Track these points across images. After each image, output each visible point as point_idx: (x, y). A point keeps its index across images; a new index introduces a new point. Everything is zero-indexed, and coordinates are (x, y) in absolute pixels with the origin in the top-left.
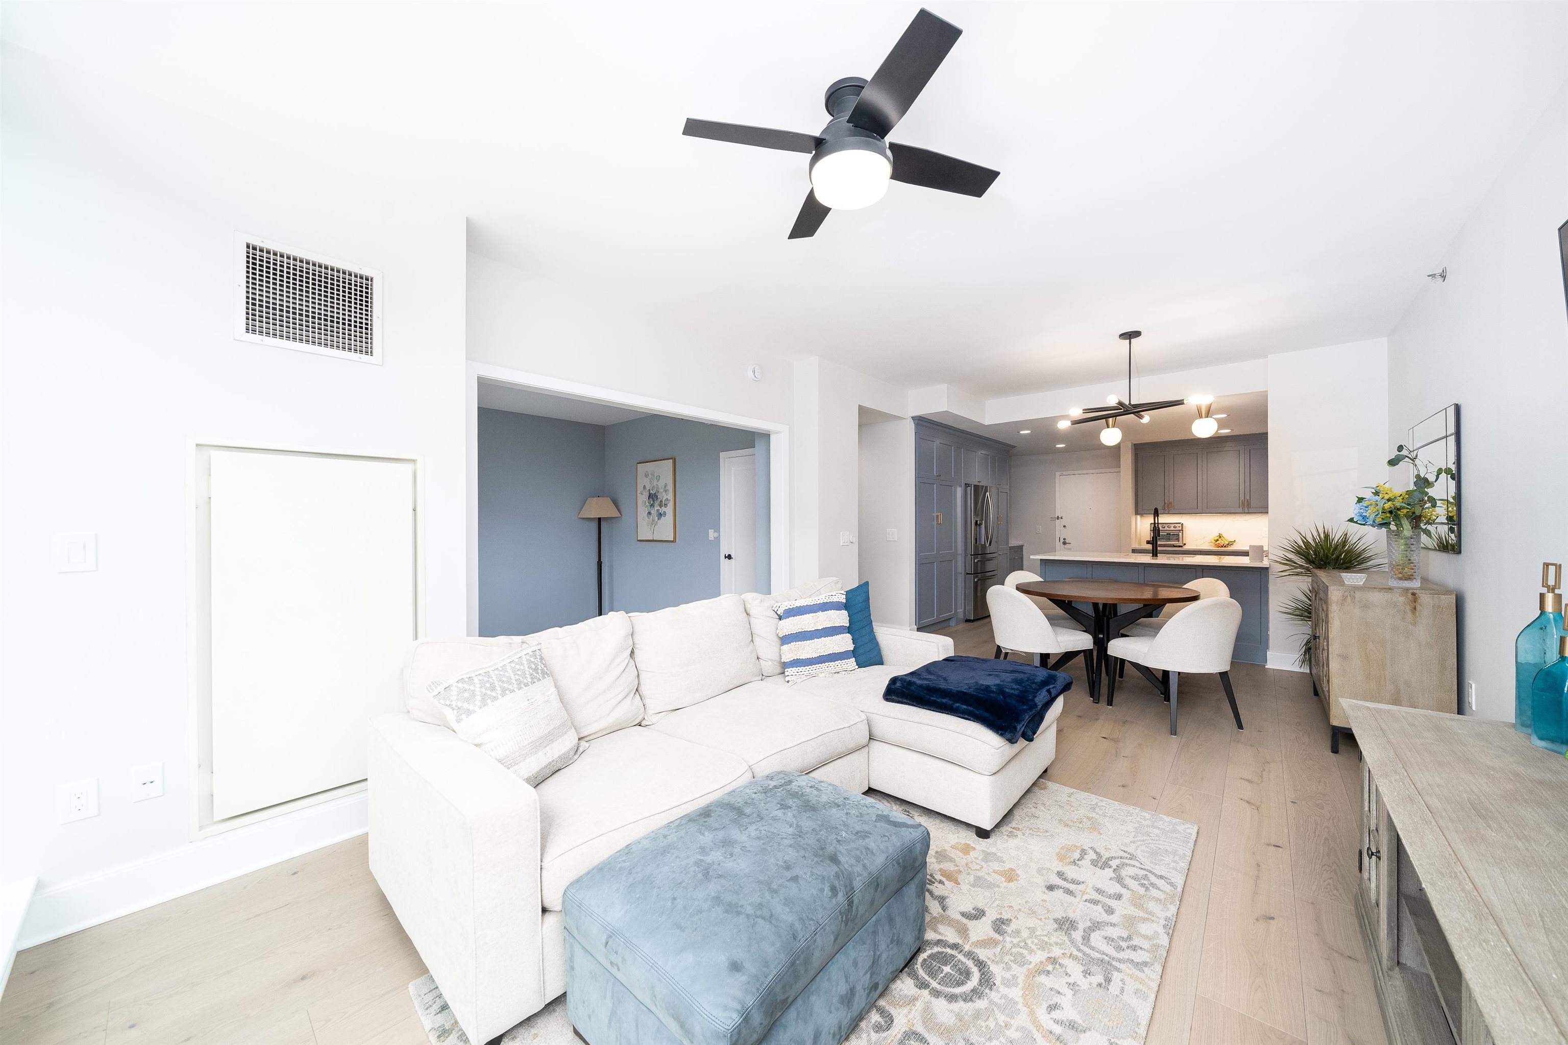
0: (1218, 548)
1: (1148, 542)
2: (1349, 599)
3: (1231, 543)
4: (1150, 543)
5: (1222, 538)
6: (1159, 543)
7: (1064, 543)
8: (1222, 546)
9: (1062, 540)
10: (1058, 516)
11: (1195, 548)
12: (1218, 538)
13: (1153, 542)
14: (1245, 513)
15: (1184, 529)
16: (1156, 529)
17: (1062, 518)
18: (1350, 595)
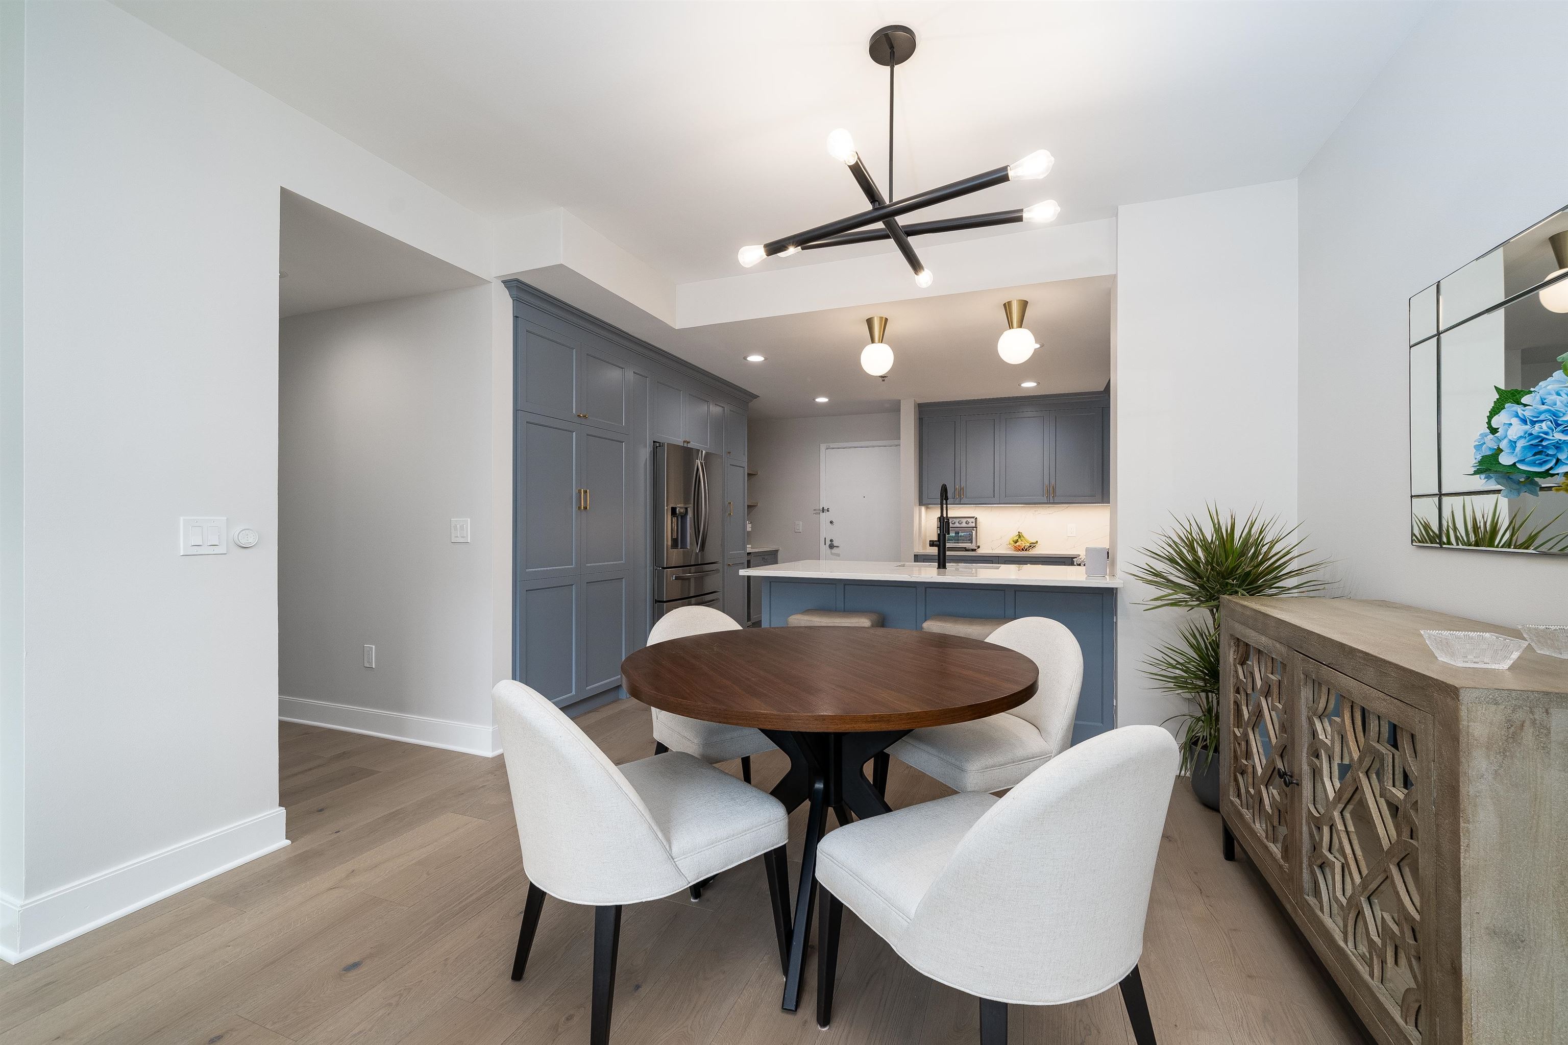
0: (1017, 553)
1: (932, 544)
2: (1529, 731)
3: (1032, 545)
4: (936, 546)
5: (1022, 538)
6: (948, 545)
7: (832, 546)
8: (1023, 550)
9: (828, 543)
10: (823, 508)
11: (990, 552)
12: (1017, 538)
13: (940, 543)
14: (1050, 503)
15: (978, 526)
16: (944, 523)
17: (828, 511)
18: (1534, 722)
